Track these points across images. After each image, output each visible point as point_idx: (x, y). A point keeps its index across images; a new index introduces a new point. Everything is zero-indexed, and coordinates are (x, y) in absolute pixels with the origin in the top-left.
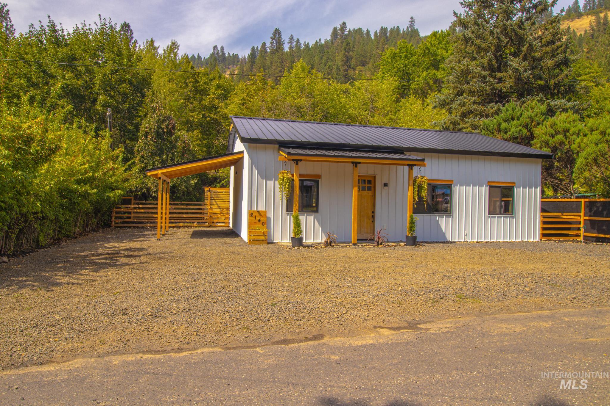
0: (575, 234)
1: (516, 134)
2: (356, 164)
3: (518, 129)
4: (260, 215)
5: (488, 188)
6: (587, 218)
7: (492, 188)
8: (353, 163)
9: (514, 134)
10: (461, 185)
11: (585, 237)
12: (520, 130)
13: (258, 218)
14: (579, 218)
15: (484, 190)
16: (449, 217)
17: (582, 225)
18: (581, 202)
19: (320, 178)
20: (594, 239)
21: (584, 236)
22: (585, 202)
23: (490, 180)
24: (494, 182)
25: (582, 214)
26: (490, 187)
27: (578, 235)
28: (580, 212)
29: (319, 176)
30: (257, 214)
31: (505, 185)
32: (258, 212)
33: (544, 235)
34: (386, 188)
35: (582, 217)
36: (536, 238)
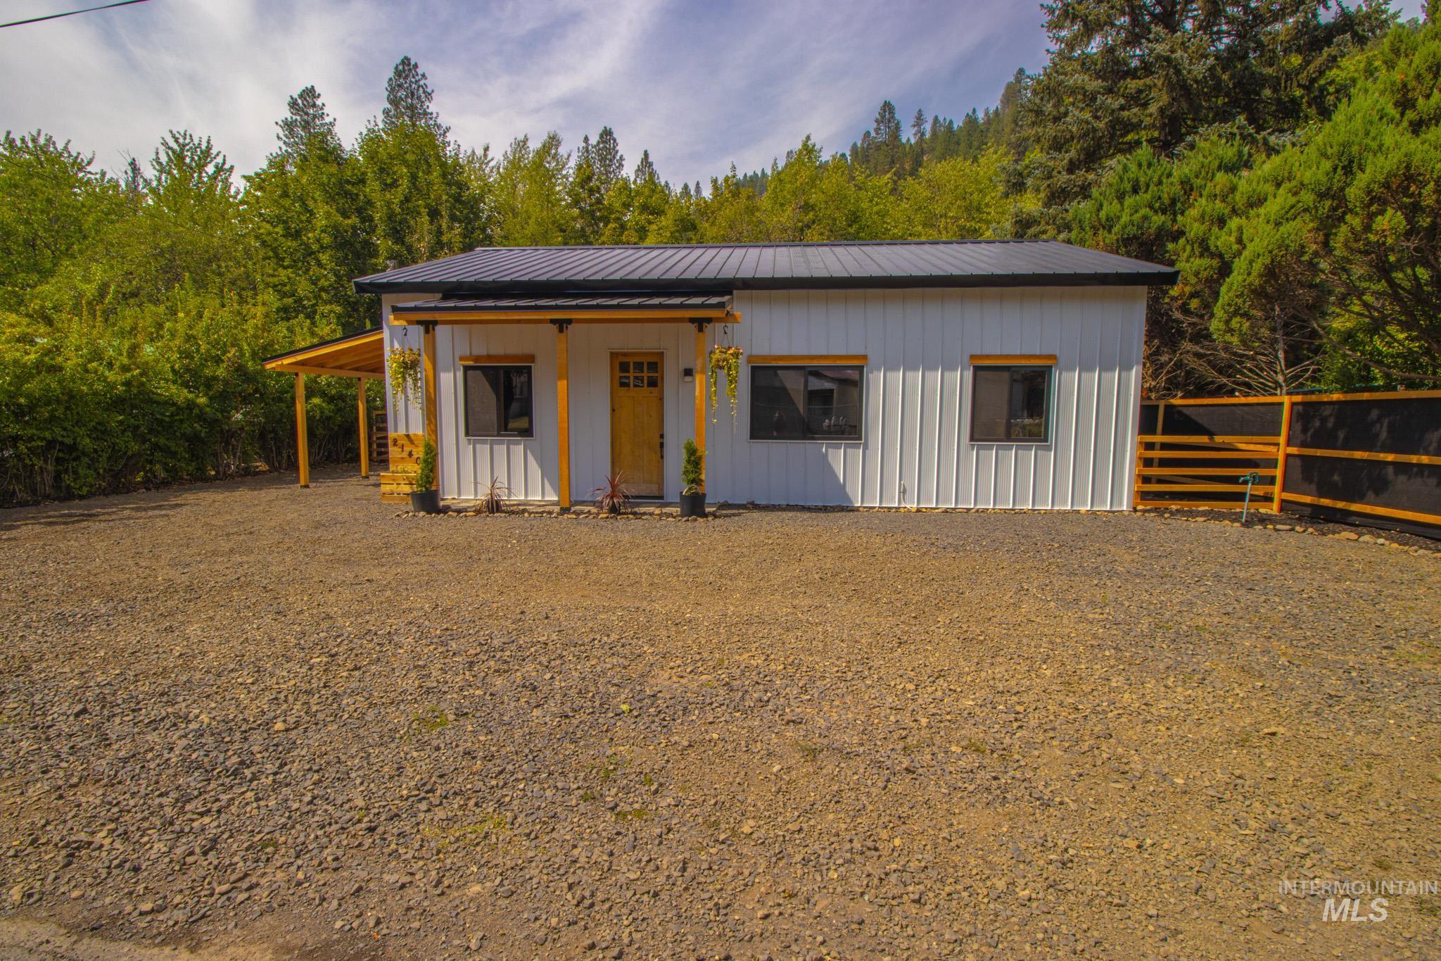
0: (1261, 493)
1: (1132, 230)
2: (562, 325)
3: (1137, 217)
4: (412, 442)
5: (969, 374)
6: (1293, 450)
7: (983, 371)
8: (553, 321)
9: (1127, 231)
10: (891, 367)
11: (1284, 505)
12: (1145, 218)
13: (407, 449)
14: (1272, 449)
15: (959, 381)
16: (857, 446)
17: (1278, 472)
18: (1281, 404)
19: (533, 361)
20: (1308, 511)
21: (1283, 501)
22: (1293, 404)
23: (978, 352)
24: (988, 357)
25: (1282, 439)
26: (977, 369)
27: (1268, 499)
28: (1279, 435)
29: (532, 358)
30: (405, 442)
31: (1024, 363)
32: (408, 436)
33: (1144, 496)
34: (688, 379)
35: (1280, 448)
36: (1121, 503)
